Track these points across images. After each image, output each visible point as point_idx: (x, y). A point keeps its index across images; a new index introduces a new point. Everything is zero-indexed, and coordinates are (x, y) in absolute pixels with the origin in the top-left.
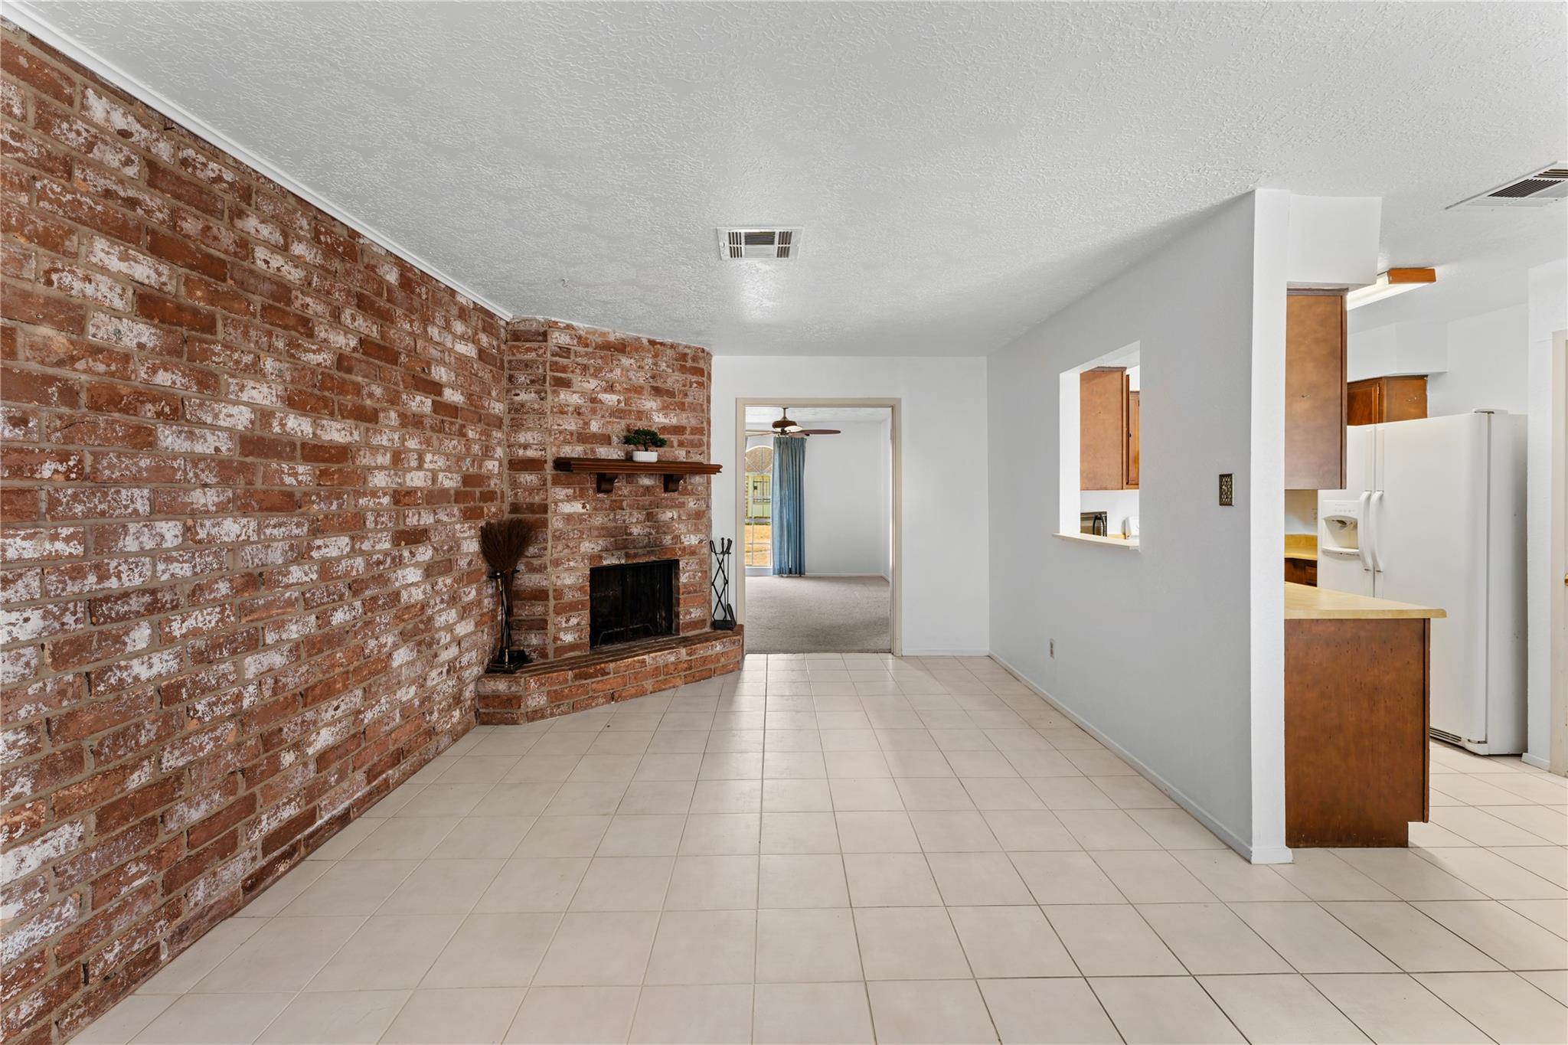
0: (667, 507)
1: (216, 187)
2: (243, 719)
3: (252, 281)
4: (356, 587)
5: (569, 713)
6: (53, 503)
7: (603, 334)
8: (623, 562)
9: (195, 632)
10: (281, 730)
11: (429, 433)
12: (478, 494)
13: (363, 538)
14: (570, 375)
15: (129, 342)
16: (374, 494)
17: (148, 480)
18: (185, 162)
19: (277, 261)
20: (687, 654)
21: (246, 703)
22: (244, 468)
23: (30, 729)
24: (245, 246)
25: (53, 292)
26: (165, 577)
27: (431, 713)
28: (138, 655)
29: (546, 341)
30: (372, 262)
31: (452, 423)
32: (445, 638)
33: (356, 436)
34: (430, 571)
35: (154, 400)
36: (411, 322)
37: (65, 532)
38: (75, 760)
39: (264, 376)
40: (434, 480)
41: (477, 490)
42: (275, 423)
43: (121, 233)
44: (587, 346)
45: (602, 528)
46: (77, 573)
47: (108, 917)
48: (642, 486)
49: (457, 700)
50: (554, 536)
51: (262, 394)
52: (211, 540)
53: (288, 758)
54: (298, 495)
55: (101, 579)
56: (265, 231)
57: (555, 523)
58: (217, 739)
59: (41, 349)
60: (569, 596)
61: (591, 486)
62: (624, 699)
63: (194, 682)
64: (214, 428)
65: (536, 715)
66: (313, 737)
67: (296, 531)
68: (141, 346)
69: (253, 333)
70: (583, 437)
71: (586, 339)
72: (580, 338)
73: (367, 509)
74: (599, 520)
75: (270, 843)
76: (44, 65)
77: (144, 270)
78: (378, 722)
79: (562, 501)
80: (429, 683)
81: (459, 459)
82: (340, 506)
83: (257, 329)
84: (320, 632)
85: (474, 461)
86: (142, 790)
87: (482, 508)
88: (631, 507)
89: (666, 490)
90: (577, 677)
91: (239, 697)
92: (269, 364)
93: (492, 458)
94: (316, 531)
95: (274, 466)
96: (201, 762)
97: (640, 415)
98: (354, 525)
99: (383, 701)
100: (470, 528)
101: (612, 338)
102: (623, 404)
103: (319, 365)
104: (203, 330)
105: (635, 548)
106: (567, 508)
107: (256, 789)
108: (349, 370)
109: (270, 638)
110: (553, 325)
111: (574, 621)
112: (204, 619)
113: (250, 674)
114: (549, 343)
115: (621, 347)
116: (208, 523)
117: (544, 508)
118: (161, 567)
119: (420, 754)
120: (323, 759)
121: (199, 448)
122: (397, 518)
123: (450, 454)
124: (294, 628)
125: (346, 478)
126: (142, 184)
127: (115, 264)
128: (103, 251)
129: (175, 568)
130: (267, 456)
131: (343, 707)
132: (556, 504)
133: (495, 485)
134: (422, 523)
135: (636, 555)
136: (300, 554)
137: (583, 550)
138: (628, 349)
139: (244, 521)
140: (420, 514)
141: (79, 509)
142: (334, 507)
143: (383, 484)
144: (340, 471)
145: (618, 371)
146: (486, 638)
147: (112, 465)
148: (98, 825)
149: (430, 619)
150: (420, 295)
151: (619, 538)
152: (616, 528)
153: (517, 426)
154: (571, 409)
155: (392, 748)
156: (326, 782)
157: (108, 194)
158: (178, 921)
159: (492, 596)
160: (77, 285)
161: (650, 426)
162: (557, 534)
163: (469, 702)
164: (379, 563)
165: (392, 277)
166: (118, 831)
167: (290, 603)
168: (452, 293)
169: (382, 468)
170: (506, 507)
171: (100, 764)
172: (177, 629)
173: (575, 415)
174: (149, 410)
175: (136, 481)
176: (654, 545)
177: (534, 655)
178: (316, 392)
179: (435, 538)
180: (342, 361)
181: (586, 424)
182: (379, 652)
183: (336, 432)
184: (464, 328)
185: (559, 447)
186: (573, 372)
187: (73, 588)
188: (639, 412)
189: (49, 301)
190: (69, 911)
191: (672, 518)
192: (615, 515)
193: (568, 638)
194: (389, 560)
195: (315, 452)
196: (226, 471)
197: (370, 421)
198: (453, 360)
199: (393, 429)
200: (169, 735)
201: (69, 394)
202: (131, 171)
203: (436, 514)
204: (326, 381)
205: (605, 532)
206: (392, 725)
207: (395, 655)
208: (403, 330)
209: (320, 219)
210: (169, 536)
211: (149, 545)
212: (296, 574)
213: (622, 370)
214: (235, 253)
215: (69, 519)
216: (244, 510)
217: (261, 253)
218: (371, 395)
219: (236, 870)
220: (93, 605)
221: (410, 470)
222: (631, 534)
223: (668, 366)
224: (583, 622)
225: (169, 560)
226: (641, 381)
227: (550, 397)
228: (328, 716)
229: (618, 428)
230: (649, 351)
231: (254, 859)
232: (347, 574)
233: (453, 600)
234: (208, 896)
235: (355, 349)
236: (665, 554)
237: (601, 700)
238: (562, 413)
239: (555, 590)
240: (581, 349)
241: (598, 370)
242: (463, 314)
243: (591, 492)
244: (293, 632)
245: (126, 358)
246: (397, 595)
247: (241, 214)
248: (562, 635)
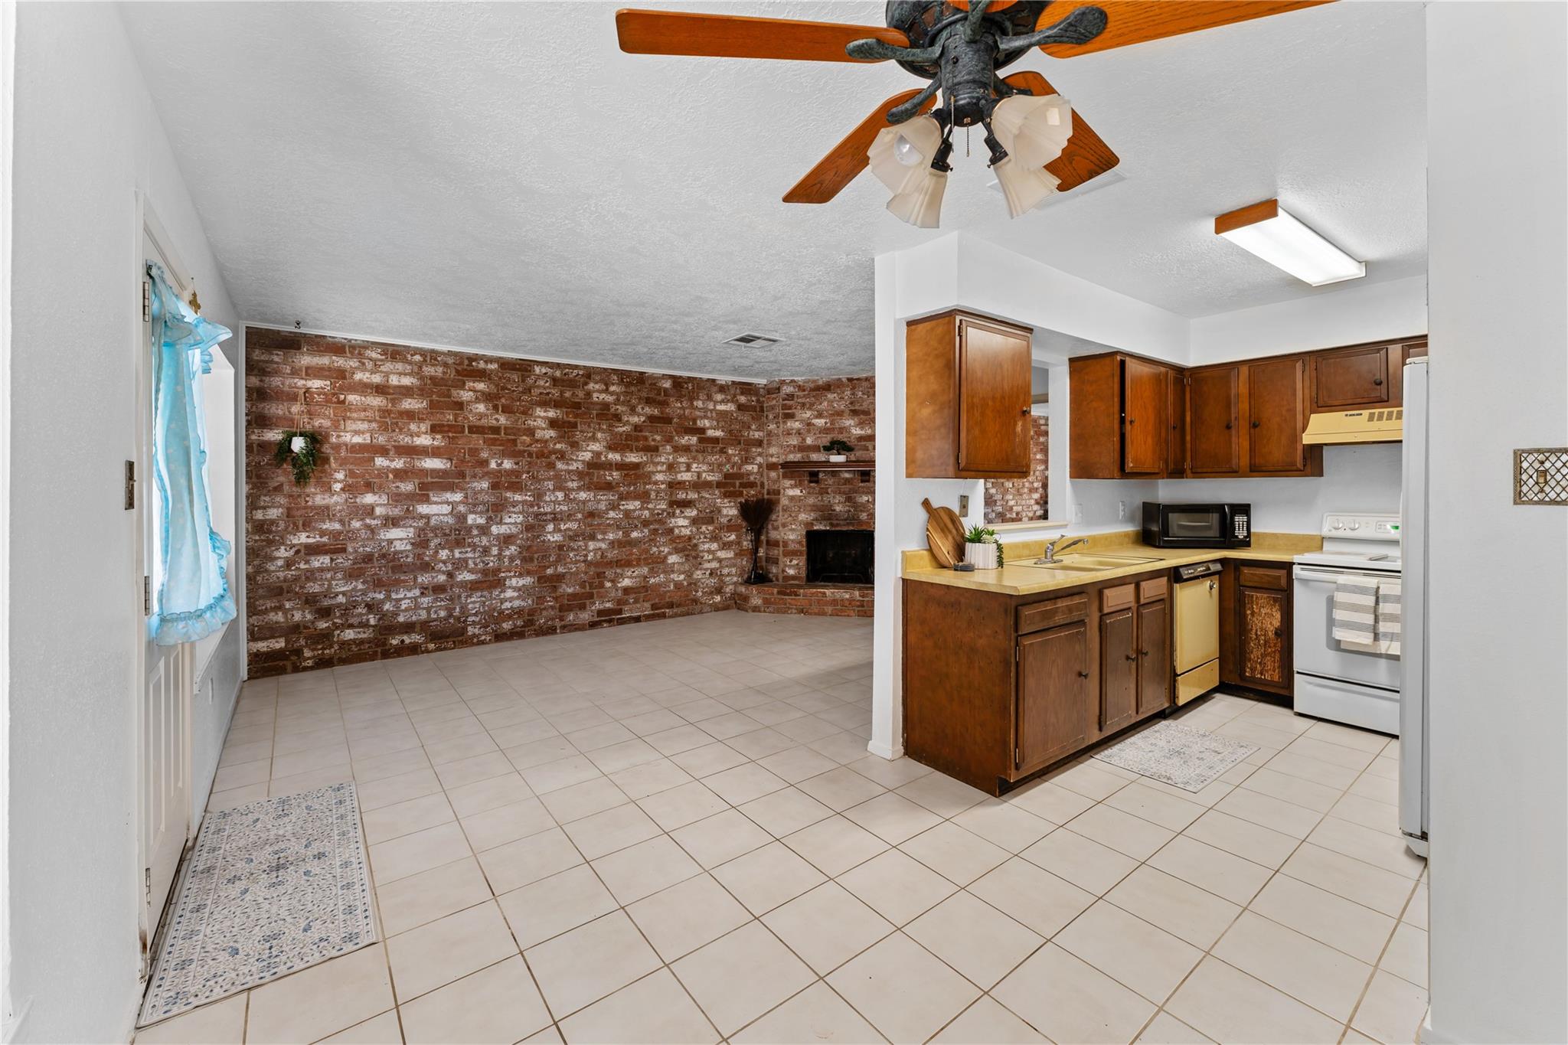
0: (863, 493)
1: (577, 378)
2: (589, 564)
3: (592, 406)
4: (646, 523)
5: (774, 613)
6: (526, 485)
7: (814, 381)
8: (828, 528)
9: (569, 529)
10: (604, 573)
11: (694, 454)
12: (737, 484)
13: (648, 503)
14: (794, 411)
15: (547, 436)
16: (656, 483)
17: (553, 479)
18: (565, 374)
19: (602, 396)
20: (860, 596)
21: (589, 558)
22: (588, 474)
23: (520, 547)
24: (589, 394)
25: (526, 426)
26: (558, 510)
27: (697, 591)
28: (550, 533)
29: (779, 392)
30: (654, 382)
31: (713, 447)
32: (707, 557)
33: (645, 459)
34: (694, 521)
35: (555, 454)
36: (681, 402)
37: (529, 494)
38: (531, 560)
39: (597, 440)
40: (699, 477)
41: (737, 483)
42: (602, 457)
43: (544, 404)
44: (804, 391)
45: (814, 506)
46: (532, 506)
47: (541, 610)
48: (843, 478)
49: (719, 591)
50: (783, 509)
51: (596, 447)
52: (575, 499)
53: (608, 584)
54: (614, 484)
55: (539, 508)
56: (597, 387)
57: (784, 501)
58: (577, 567)
59: (523, 443)
60: (792, 546)
61: (806, 478)
62: (811, 614)
63: (569, 546)
64: (576, 461)
65: (756, 609)
66: (621, 580)
67: (611, 498)
68: (551, 437)
69: (592, 425)
70: (803, 448)
71: (804, 386)
72: (800, 386)
73: (651, 490)
74: (811, 500)
75: (600, 613)
76: (523, 365)
77: (551, 414)
78: (659, 585)
79: (788, 488)
80: (695, 576)
81: (720, 465)
82: (635, 489)
83: (594, 423)
84: (624, 539)
85: (733, 466)
86: (552, 575)
87: (742, 491)
88: (835, 492)
89: (862, 481)
90: (779, 593)
91: (586, 556)
92: (599, 435)
93: (752, 463)
94: (621, 498)
95: (602, 473)
96: (572, 574)
97: (841, 430)
98: (644, 497)
99: (662, 576)
100: (730, 502)
101: (820, 383)
102: (829, 424)
103: (624, 431)
104: (573, 428)
105: (837, 519)
106: (791, 492)
107: (595, 591)
108: (641, 431)
109: (600, 537)
110: (783, 382)
111: (795, 562)
112: (573, 525)
113: (591, 548)
114: (781, 394)
115: (828, 387)
116: (574, 493)
117: (778, 493)
118: (557, 506)
119: (688, 609)
120: (626, 590)
121: (571, 468)
122: (671, 494)
123: (713, 464)
124: (611, 535)
125: (638, 477)
126: (552, 387)
127: (543, 414)
128: (540, 412)
129: (562, 507)
130: (598, 469)
131: (637, 572)
132: (784, 490)
133: (755, 478)
134: (689, 497)
135: (838, 525)
136: (614, 507)
137: (800, 518)
138: (832, 387)
139: (589, 493)
140: (687, 493)
141: (532, 487)
142: (632, 488)
143: (662, 479)
144: (635, 474)
145: (826, 404)
146: (745, 563)
147: (542, 474)
148: (538, 581)
149: (696, 545)
150: (687, 388)
151: (826, 513)
152: (823, 505)
153: (769, 444)
154: (794, 431)
155: (667, 600)
156: (627, 600)
157: (541, 393)
158: (563, 623)
159: (751, 541)
160: (532, 423)
161: (849, 437)
162: (785, 508)
163: (729, 595)
164: (658, 514)
165: (667, 384)
166: (544, 585)
167: (609, 525)
168: (714, 381)
169: (660, 472)
170: (765, 491)
171: (538, 563)
172: (563, 527)
173: (797, 435)
174: (553, 457)
175: (549, 479)
176: (852, 519)
177: (774, 579)
178: (623, 442)
179: (700, 506)
180: (637, 428)
181: (804, 440)
182: (659, 554)
183: (633, 458)
184: (723, 397)
185: (786, 455)
186: (795, 408)
187: (531, 510)
188: (840, 428)
189: (525, 429)
190: (530, 602)
191: (868, 501)
192: (822, 497)
193: (791, 572)
194: (665, 514)
195: (621, 466)
196: (580, 475)
197: (653, 451)
198: (714, 415)
199: (669, 454)
200: (560, 561)
201: (530, 455)
202: (547, 384)
203: (699, 493)
204: (628, 436)
205: (815, 508)
206: (668, 589)
207: (670, 557)
208: (676, 407)
209: (622, 374)
210: (560, 497)
211: (553, 499)
212: (612, 514)
213: (829, 402)
214: (585, 399)
215: (530, 490)
216: (589, 489)
217: (595, 395)
218: (654, 440)
219: (585, 616)
220: (537, 515)
221: (681, 472)
222: (834, 510)
223: (863, 394)
224: (801, 564)
225: (559, 504)
226: (842, 407)
227: (781, 426)
228: (629, 573)
229: (825, 440)
230: (848, 386)
231: (593, 616)
232: (639, 517)
233: (714, 538)
234: (574, 620)
235: (644, 422)
236: (862, 525)
237: (794, 611)
238: (789, 434)
239: (783, 542)
240: (801, 394)
241: (812, 405)
242: (722, 389)
243: (806, 482)
244: (611, 536)
245: (546, 441)
246: (671, 530)
247: (586, 384)
248: (787, 569)
